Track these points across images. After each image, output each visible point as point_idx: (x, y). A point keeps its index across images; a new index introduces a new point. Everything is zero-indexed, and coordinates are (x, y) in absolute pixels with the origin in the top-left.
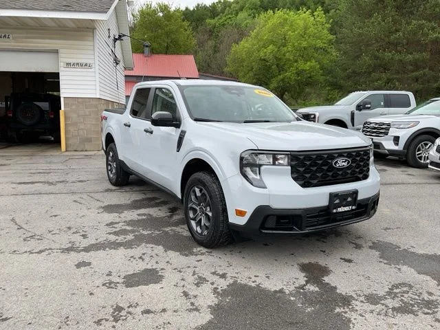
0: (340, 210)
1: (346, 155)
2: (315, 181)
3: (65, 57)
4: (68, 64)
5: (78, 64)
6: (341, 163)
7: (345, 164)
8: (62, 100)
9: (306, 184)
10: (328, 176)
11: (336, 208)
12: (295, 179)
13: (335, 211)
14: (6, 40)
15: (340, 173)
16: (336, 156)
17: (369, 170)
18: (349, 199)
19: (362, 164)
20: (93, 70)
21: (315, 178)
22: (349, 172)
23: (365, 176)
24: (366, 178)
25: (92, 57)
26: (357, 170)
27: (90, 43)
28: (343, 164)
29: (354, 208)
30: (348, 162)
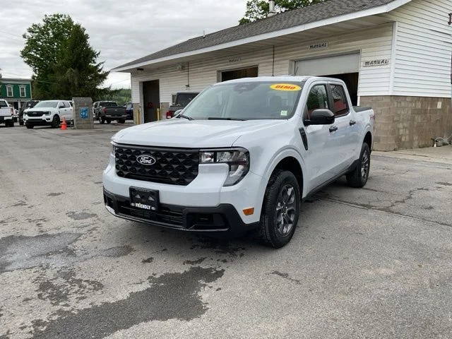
0: (138, 205)
1: (152, 153)
3: (366, 57)
4: (367, 63)
5: (375, 62)
6: (145, 160)
7: (149, 162)
8: (359, 98)
9: (120, 174)
10: (136, 171)
11: (135, 202)
12: (116, 167)
13: (133, 204)
14: (324, 48)
15: (147, 170)
16: (142, 152)
17: (194, 177)
18: (151, 199)
19: (175, 166)
20: (388, 66)
21: (126, 170)
22: (157, 171)
23: (183, 182)
24: (186, 184)
25: (388, 52)
26: (169, 172)
27: (390, 38)
28: (147, 161)
29: (153, 208)
30: (153, 161)
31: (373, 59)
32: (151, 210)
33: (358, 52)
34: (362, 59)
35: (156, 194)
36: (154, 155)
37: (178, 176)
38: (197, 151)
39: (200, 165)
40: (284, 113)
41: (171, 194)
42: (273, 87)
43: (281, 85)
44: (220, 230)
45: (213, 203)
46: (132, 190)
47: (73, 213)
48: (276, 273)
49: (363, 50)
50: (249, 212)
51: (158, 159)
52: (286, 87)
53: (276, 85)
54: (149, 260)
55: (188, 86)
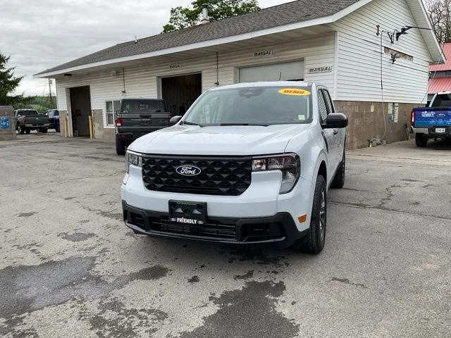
0: (181, 220)
1: (195, 162)
2: (160, 186)
3: (310, 64)
4: (311, 70)
5: (319, 69)
6: (186, 170)
7: (193, 172)
9: (151, 187)
10: (173, 183)
11: (176, 217)
12: (145, 180)
13: (173, 220)
14: (268, 55)
15: (189, 181)
16: (183, 162)
17: (247, 186)
18: (196, 212)
19: (225, 176)
20: (331, 73)
21: (161, 182)
22: (202, 182)
23: (235, 192)
24: (238, 193)
25: (332, 60)
26: (217, 182)
27: (332, 47)
28: (190, 171)
29: (200, 222)
30: (197, 171)
31: (317, 66)
32: (197, 224)
33: (302, 60)
34: (307, 67)
35: (202, 207)
36: (197, 165)
37: (229, 185)
38: (250, 158)
39: (252, 173)
40: (302, 118)
41: (220, 205)
42: (281, 91)
43: (289, 90)
44: (277, 240)
45: (270, 212)
46: (173, 204)
47: (66, 234)
48: (335, 279)
49: (307, 58)
50: (302, 219)
51: (204, 168)
52: (295, 92)
53: (284, 90)
54: (194, 280)
55: (124, 92)
